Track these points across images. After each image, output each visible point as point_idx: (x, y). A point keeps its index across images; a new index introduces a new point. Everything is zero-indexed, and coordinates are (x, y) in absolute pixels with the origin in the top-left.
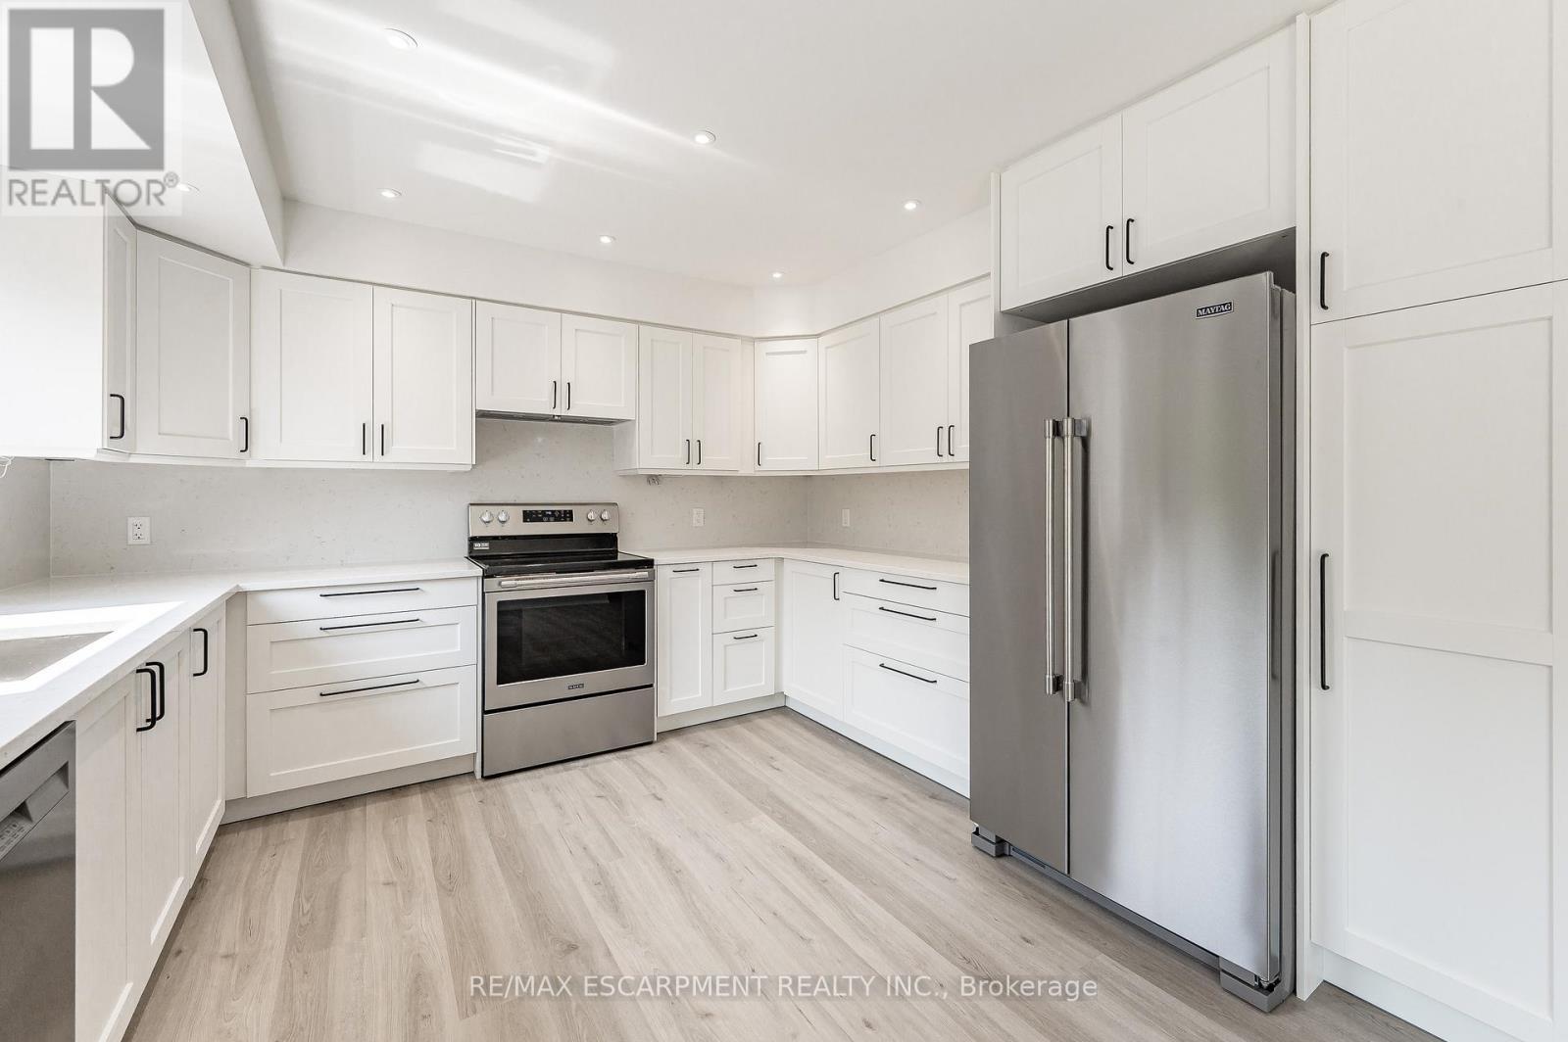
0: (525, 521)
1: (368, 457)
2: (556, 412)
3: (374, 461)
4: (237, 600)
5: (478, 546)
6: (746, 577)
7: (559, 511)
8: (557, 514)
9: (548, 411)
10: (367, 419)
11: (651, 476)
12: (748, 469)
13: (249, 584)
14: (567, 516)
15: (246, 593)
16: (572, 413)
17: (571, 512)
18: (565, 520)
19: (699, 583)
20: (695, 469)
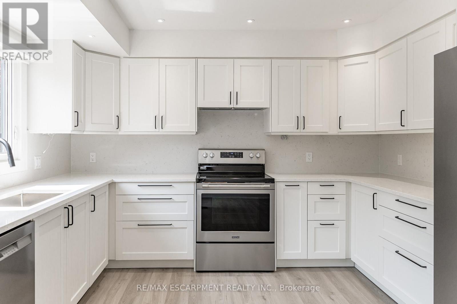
0: (221, 157)
1: (157, 130)
2: (231, 106)
3: (159, 131)
4: (112, 185)
5: (202, 168)
6: (327, 191)
7: (237, 153)
8: (236, 154)
9: (228, 106)
10: (157, 114)
11: (283, 135)
12: (334, 131)
13: (116, 180)
14: (240, 155)
15: (115, 183)
16: (238, 106)
17: (242, 153)
18: (239, 157)
19: (300, 193)
20: (301, 132)
